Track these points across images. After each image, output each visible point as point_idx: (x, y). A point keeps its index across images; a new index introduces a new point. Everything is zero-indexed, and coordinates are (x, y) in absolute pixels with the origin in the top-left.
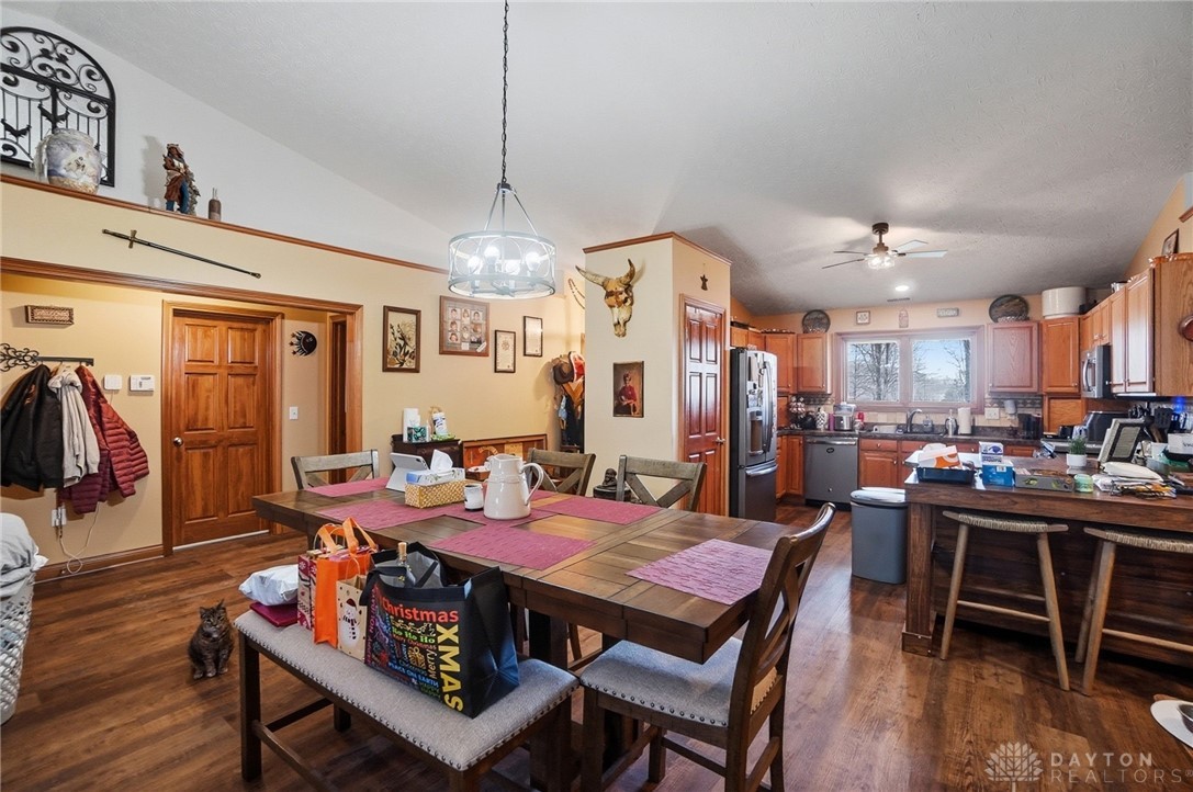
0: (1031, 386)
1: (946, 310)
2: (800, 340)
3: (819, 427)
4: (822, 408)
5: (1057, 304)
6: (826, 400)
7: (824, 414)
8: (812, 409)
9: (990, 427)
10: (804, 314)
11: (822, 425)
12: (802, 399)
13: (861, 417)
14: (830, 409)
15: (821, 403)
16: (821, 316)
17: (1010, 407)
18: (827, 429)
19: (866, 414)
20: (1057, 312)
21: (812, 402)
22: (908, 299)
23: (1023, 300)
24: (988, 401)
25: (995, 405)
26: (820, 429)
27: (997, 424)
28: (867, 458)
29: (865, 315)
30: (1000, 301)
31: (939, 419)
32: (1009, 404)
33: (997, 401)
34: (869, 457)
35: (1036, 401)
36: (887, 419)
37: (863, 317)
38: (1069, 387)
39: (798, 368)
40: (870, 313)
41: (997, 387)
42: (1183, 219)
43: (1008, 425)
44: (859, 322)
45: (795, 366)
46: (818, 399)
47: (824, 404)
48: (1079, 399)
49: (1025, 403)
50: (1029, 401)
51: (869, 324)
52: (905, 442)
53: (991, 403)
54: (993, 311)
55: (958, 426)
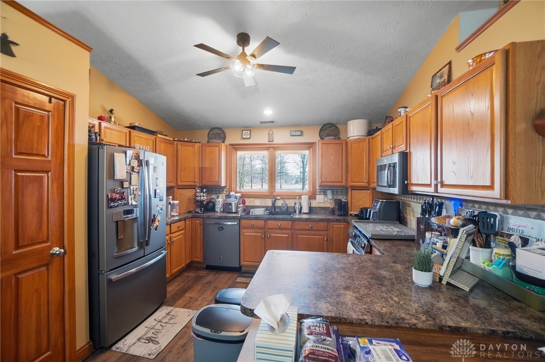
0: (342, 182)
1: (295, 131)
2: (204, 148)
3: (216, 210)
4: (219, 197)
5: (355, 129)
6: (222, 191)
7: (220, 201)
8: (212, 197)
9: (319, 207)
10: (209, 130)
11: (219, 207)
12: (204, 190)
13: (243, 202)
14: (225, 197)
16: (220, 132)
17: (330, 196)
18: (221, 212)
19: (247, 200)
20: (356, 135)
21: (214, 192)
22: (273, 122)
23: (336, 127)
24: (318, 191)
25: (322, 193)
26: (217, 212)
27: (322, 205)
28: (245, 234)
29: (247, 132)
30: (325, 127)
31: (291, 203)
32: (329, 193)
33: (323, 191)
34: (246, 233)
35: (344, 191)
36: (261, 203)
37: (246, 134)
38: (363, 182)
39: (202, 168)
40: (250, 132)
41: (324, 182)
42: (459, 49)
43: (329, 205)
44: (244, 137)
45: (201, 166)
46: (217, 190)
47: (221, 193)
48: (369, 190)
49: (337, 192)
50: (339, 191)
51: (250, 138)
52: (269, 222)
53: (320, 192)
54: (321, 134)
55: (301, 208)
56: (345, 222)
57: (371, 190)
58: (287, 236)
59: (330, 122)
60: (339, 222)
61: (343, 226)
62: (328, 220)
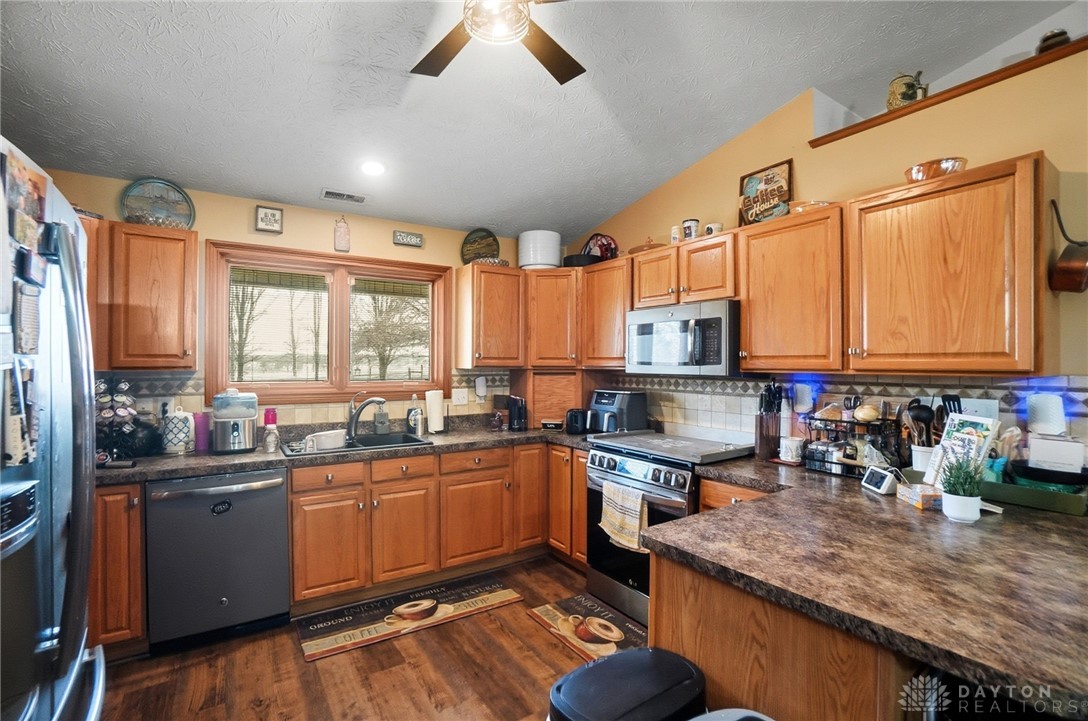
0: (517, 358)
1: (409, 234)
2: (120, 239)
3: (171, 448)
4: (172, 403)
6: (182, 386)
7: (183, 413)
8: (150, 405)
9: (458, 417)
10: (126, 183)
11: (179, 439)
12: (124, 386)
13: (271, 417)
14: (197, 403)
15: (169, 391)
16: (174, 196)
17: (481, 390)
18: (188, 455)
19: (280, 410)
20: (539, 262)
21: (144, 391)
22: (360, 200)
23: (495, 240)
24: (455, 379)
25: (464, 384)
26: (174, 456)
27: (465, 412)
28: (306, 508)
29: (274, 215)
30: (474, 236)
31: (396, 411)
32: (480, 382)
33: (465, 378)
34: (309, 505)
35: (506, 378)
36: (313, 416)
37: (267, 218)
38: (566, 359)
39: (111, 307)
40: (282, 214)
41: (484, 358)
42: (815, 143)
43: (477, 411)
44: (261, 225)
45: (105, 300)
46: (160, 384)
47: (174, 395)
48: (575, 374)
49: (494, 381)
50: (497, 378)
51: (280, 233)
52: (376, 465)
53: (460, 382)
54: (465, 249)
55: (426, 421)
56: (542, 442)
57: (579, 375)
58: (422, 492)
59: (485, 226)
60: (530, 443)
61: (537, 451)
62: (512, 443)
